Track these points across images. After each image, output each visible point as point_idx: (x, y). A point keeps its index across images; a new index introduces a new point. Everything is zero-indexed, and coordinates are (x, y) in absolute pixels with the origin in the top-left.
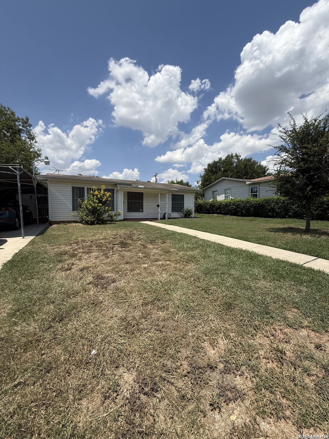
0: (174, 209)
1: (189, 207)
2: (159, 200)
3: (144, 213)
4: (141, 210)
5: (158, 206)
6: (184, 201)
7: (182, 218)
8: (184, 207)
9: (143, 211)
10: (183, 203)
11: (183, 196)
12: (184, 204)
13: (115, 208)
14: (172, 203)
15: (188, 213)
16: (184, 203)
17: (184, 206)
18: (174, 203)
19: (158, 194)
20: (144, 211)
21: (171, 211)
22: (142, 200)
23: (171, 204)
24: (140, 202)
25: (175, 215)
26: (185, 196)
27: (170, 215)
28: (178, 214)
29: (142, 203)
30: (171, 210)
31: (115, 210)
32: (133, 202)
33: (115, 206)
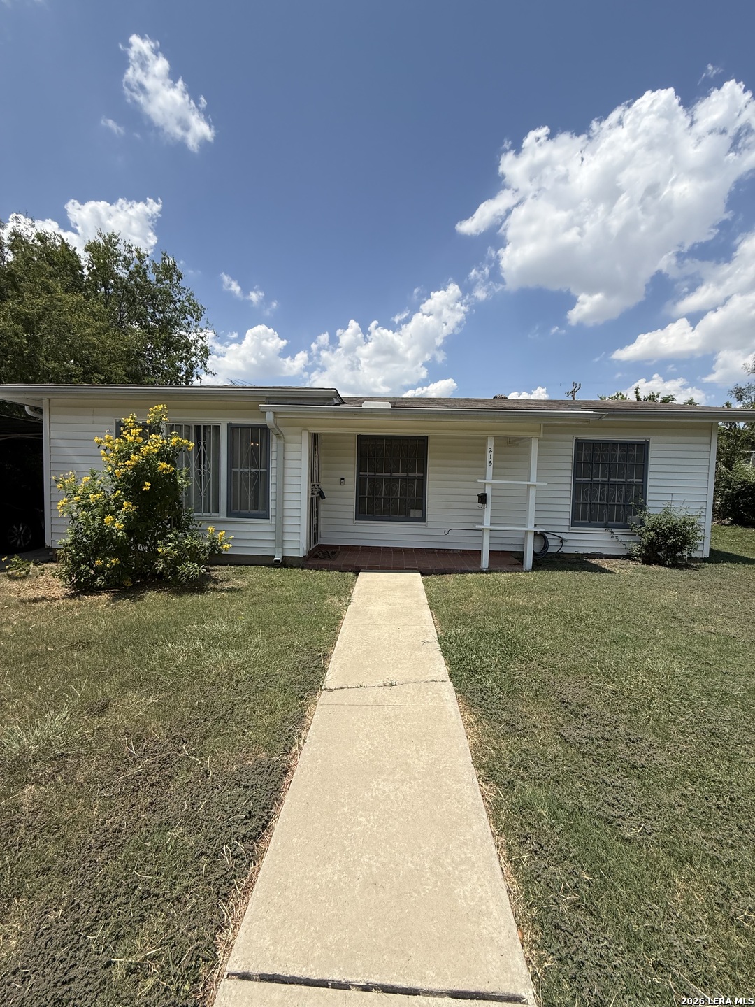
0: (583, 515)
1: (677, 505)
2: (489, 469)
3: (430, 525)
4: (415, 513)
5: (483, 499)
6: (650, 476)
7: (628, 557)
8: (649, 504)
9: (422, 519)
10: (643, 486)
11: (643, 447)
12: (649, 490)
13: (272, 505)
14: (576, 485)
15: (667, 537)
16: (650, 483)
17: (644, 496)
18: (585, 484)
19: (486, 439)
20: (428, 518)
21: (568, 523)
22: (423, 469)
23: (569, 488)
24: (413, 479)
25: (590, 540)
26: (652, 447)
27: (562, 541)
28: (608, 538)
29: (422, 483)
30: (569, 516)
31: (272, 513)
32: (380, 479)
33: (272, 497)
